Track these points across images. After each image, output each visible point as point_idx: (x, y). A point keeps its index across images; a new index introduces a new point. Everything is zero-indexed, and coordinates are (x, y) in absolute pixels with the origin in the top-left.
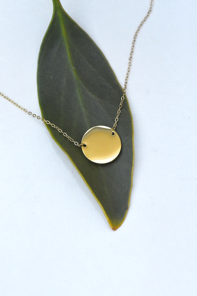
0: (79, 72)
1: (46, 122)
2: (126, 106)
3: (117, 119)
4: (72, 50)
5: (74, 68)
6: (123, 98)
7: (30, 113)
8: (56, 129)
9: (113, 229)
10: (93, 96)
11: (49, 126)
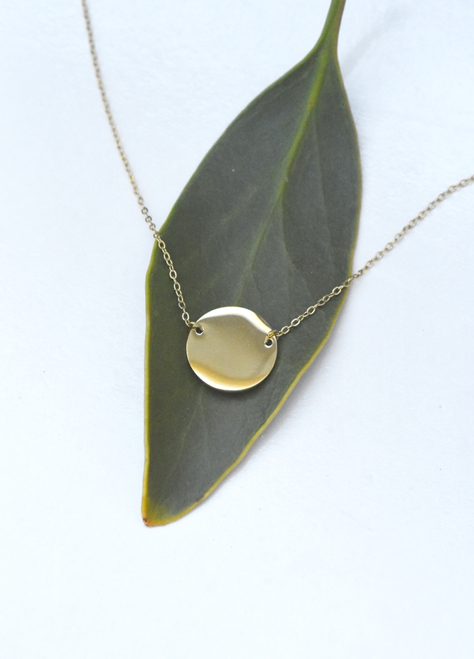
0: (289, 193)
1: (158, 242)
2: (332, 308)
3: (296, 322)
4: (305, 144)
5: (287, 180)
6: (337, 291)
7: (145, 210)
8: (168, 267)
9: (145, 520)
10: (285, 253)
11: (158, 253)
